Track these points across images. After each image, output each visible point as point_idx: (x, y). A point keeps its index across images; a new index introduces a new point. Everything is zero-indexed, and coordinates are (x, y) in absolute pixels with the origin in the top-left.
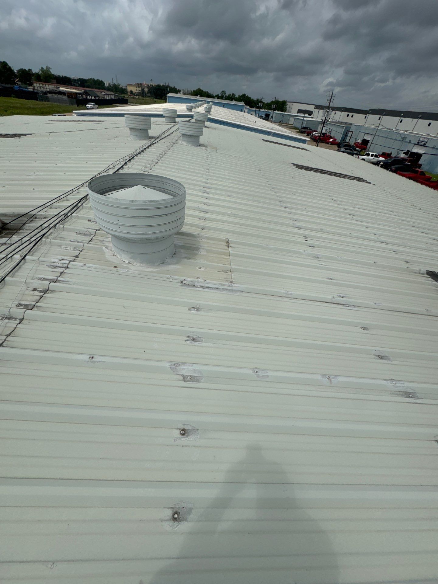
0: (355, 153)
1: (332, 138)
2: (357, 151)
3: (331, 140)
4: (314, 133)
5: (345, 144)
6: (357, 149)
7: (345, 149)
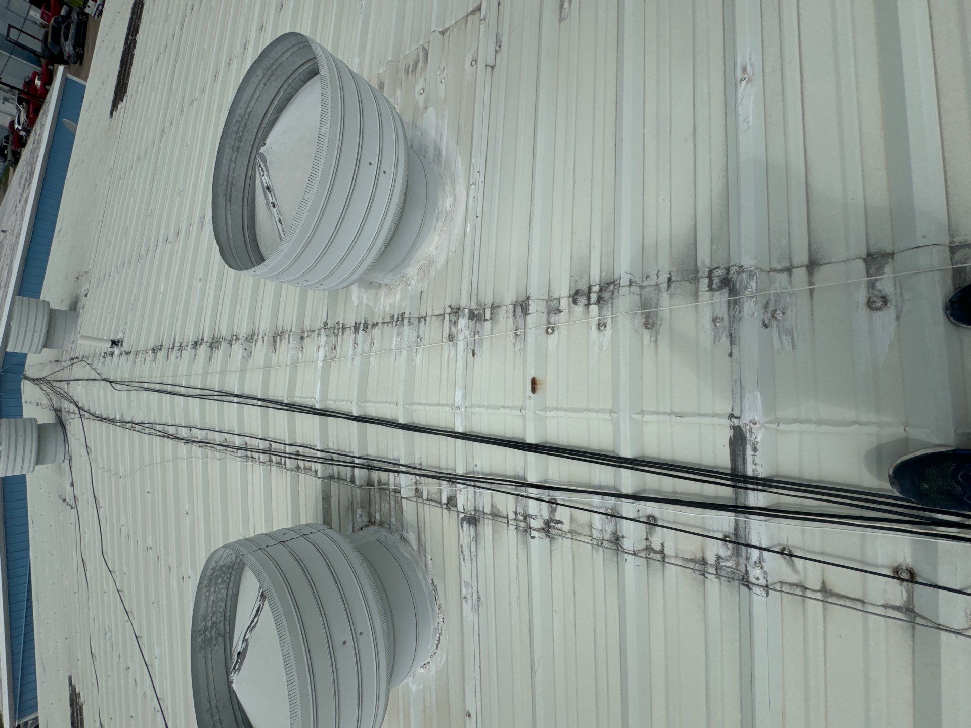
0: (76, 17)
1: (33, 81)
2: (69, 13)
3: (38, 83)
4: (16, 126)
5: (49, 40)
6: (63, 12)
7: (66, 39)
